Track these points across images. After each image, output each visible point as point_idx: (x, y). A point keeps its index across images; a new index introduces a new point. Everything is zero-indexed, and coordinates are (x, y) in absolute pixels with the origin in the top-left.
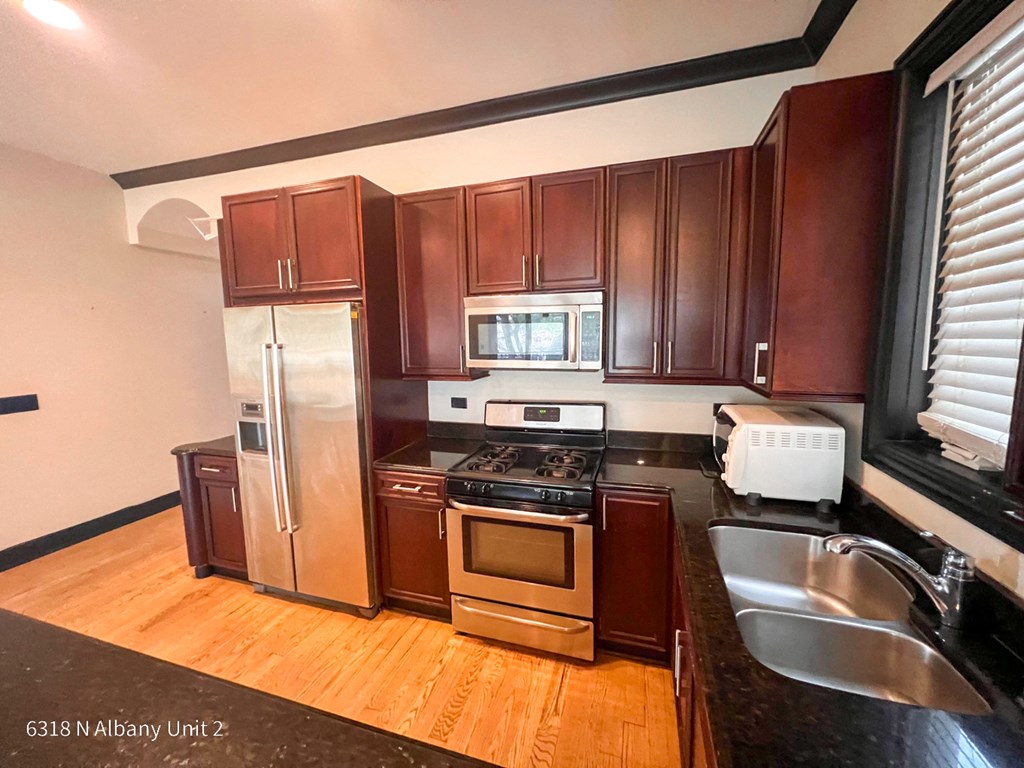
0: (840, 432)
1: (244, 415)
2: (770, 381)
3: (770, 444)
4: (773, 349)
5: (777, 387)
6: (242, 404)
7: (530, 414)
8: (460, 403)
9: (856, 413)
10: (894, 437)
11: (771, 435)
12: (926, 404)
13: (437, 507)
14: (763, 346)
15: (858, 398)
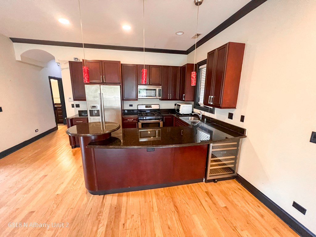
0: (192, 105)
1: (91, 108)
2: (185, 99)
3: (186, 107)
4: (185, 95)
5: (186, 100)
6: (91, 106)
7: (146, 107)
8: (131, 105)
9: (193, 103)
10: (196, 105)
11: (186, 106)
12: (199, 101)
13: (136, 122)
14: (184, 95)
15: (193, 101)
